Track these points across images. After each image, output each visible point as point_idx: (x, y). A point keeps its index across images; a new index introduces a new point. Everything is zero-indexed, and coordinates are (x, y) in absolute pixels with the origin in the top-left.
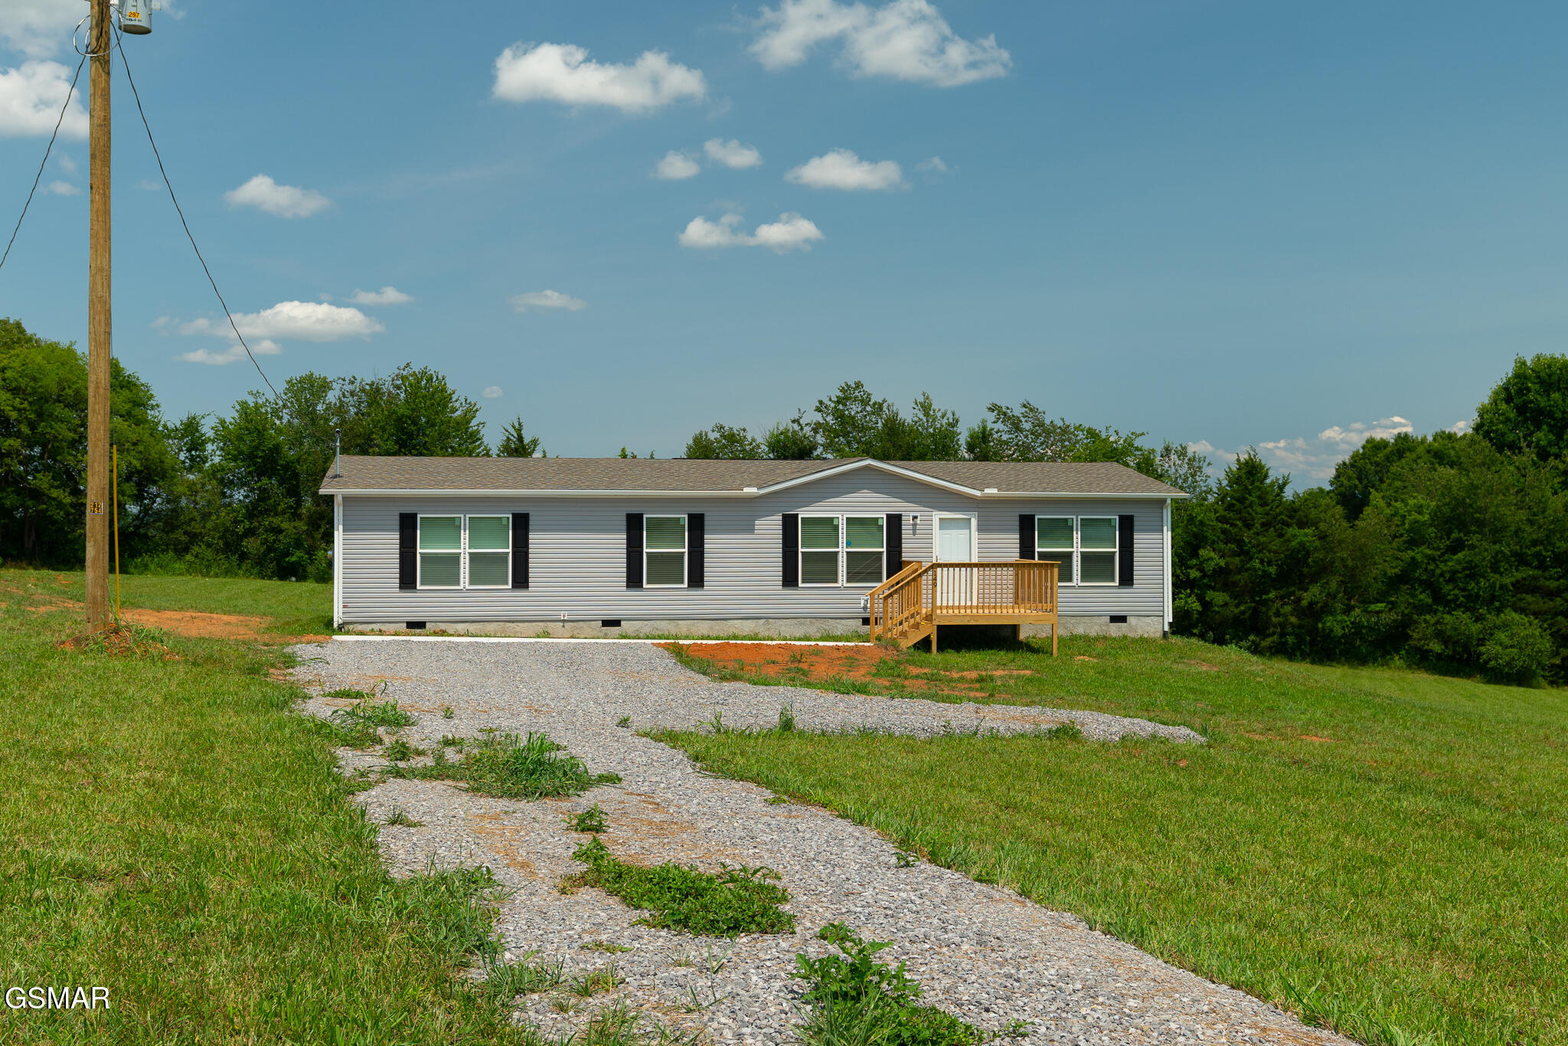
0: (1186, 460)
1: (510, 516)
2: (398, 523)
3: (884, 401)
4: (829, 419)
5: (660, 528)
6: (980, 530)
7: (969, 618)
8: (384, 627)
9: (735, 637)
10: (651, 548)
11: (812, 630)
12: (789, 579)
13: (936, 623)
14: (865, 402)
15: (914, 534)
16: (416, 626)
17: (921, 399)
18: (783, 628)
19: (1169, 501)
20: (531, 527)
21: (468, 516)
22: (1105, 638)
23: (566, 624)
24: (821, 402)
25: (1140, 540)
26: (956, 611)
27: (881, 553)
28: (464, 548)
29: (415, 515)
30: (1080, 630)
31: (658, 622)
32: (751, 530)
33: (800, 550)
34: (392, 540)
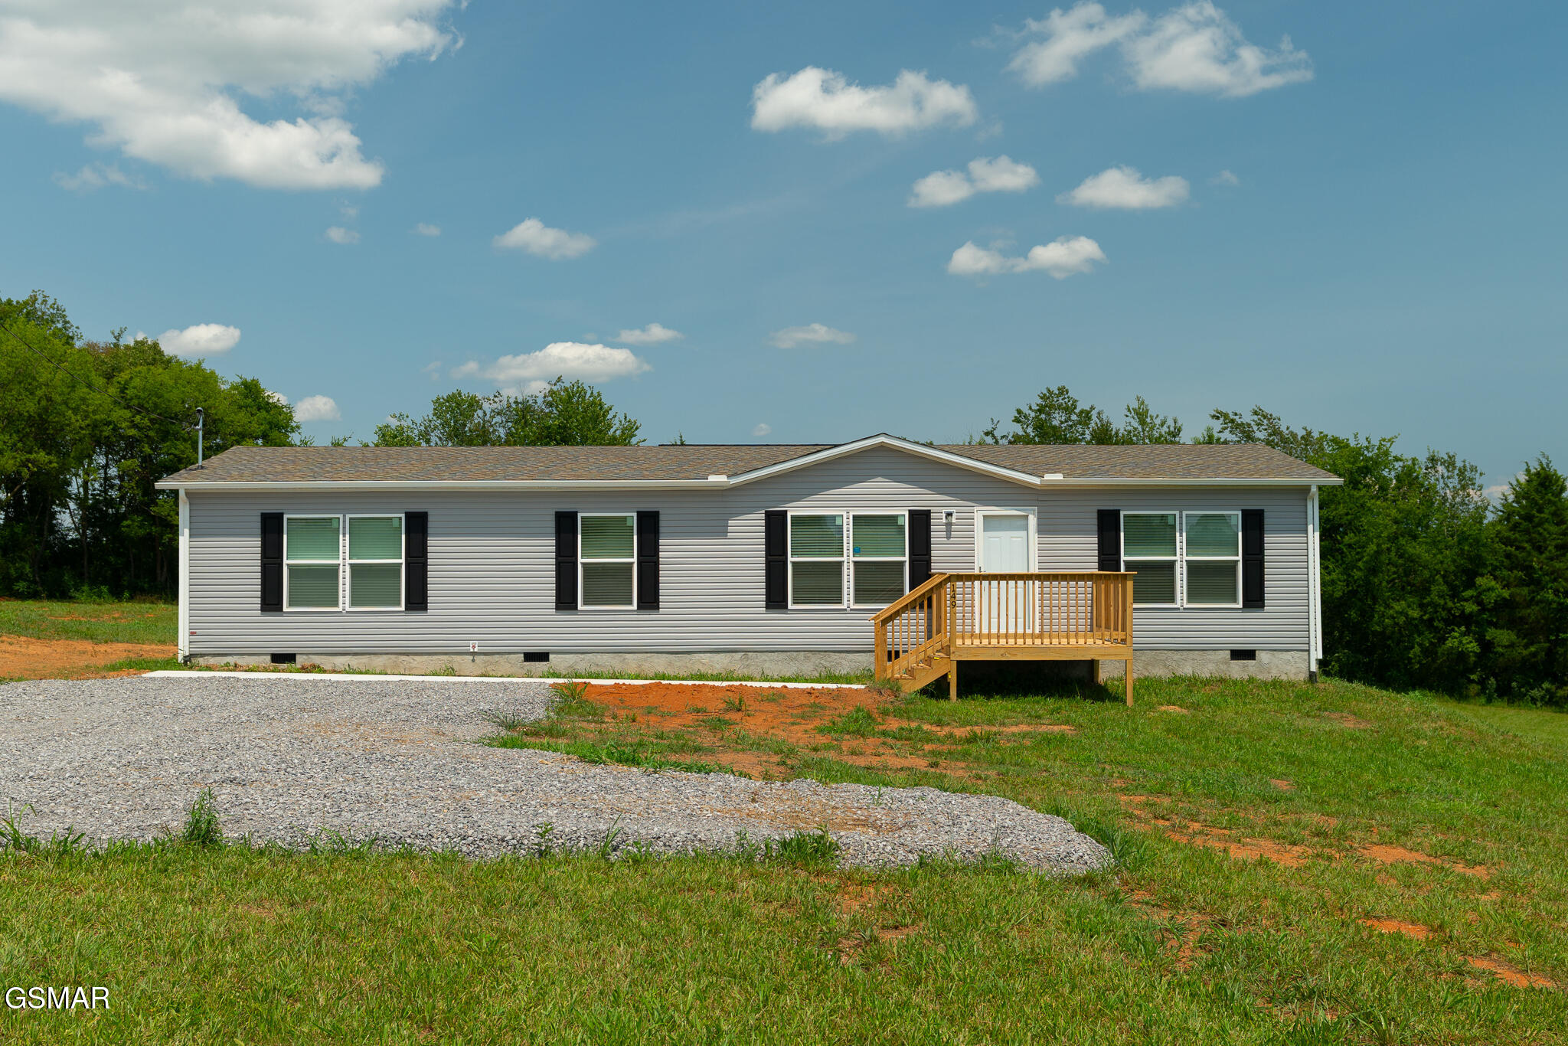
0: (1456, 472)
1: (403, 516)
2: (259, 525)
3: (1092, 408)
4: (1030, 430)
5: (602, 531)
6: (1042, 530)
7: (1002, 651)
8: (240, 661)
9: (701, 677)
10: (589, 557)
11: (807, 668)
12: (775, 599)
13: (955, 657)
14: (1069, 410)
15: (949, 537)
16: (283, 659)
17: (1135, 405)
18: (767, 665)
19: (1314, 489)
20: (430, 531)
21: (348, 516)
22: (1222, 681)
23: (478, 658)
24: (1019, 412)
25: (1275, 545)
26: (985, 642)
27: (902, 563)
28: (343, 559)
29: (281, 515)
30: (1187, 670)
31: (599, 656)
32: (723, 533)
33: (790, 559)
34: (251, 548)
